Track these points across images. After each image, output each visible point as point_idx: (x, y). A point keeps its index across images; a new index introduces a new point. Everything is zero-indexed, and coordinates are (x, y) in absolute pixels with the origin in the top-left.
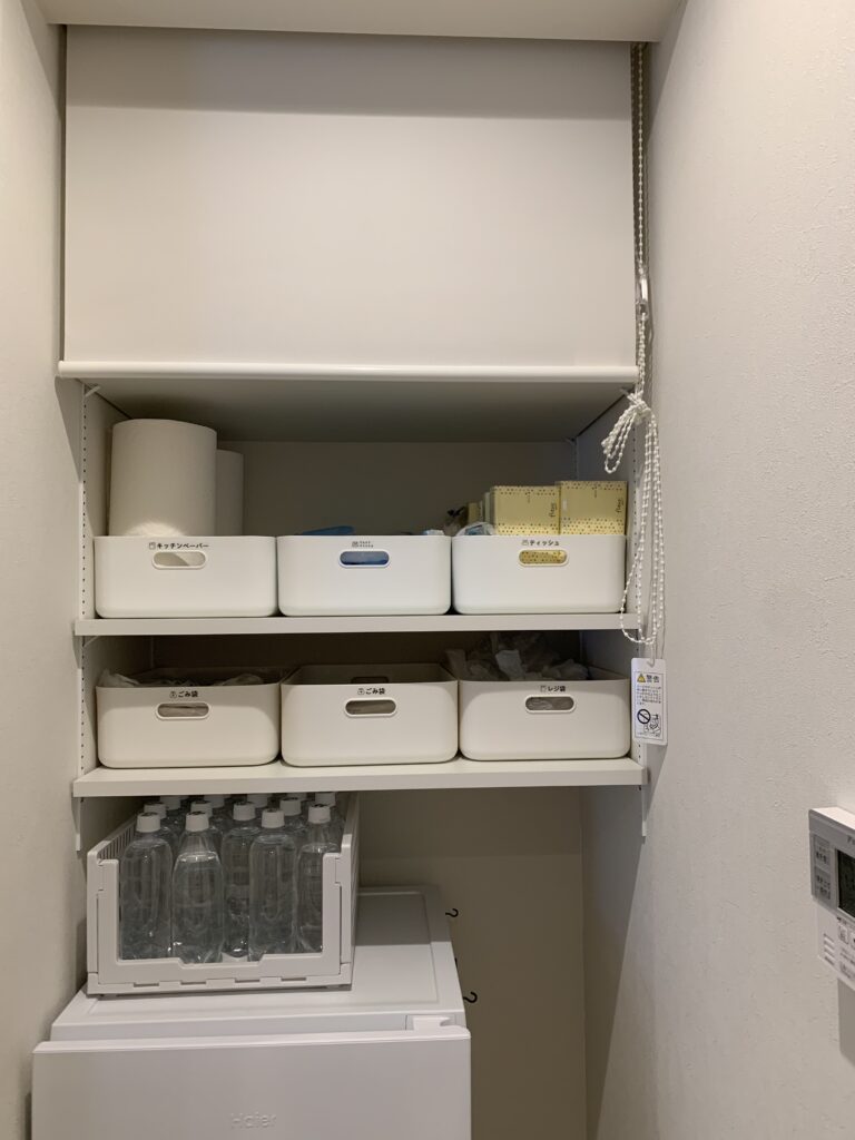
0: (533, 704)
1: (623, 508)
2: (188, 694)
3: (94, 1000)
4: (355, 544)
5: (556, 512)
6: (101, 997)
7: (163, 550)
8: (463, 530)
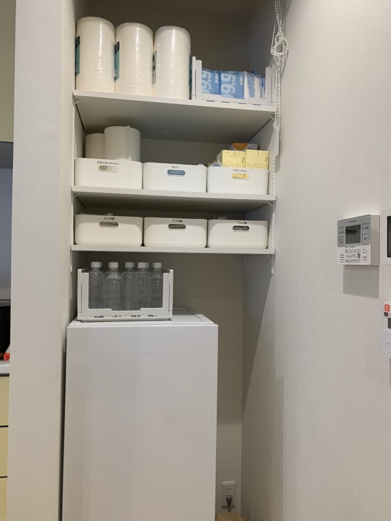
0: (235, 228)
1: (267, 160)
2: (111, 219)
3: (80, 322)
4: (173, 167)
5: (244, 161)
6: (82, 321)
7: (102, 164)
8: (212, 165)
